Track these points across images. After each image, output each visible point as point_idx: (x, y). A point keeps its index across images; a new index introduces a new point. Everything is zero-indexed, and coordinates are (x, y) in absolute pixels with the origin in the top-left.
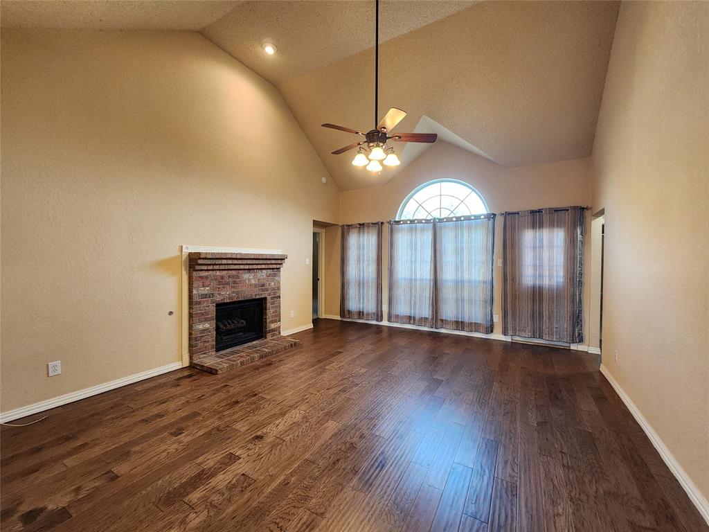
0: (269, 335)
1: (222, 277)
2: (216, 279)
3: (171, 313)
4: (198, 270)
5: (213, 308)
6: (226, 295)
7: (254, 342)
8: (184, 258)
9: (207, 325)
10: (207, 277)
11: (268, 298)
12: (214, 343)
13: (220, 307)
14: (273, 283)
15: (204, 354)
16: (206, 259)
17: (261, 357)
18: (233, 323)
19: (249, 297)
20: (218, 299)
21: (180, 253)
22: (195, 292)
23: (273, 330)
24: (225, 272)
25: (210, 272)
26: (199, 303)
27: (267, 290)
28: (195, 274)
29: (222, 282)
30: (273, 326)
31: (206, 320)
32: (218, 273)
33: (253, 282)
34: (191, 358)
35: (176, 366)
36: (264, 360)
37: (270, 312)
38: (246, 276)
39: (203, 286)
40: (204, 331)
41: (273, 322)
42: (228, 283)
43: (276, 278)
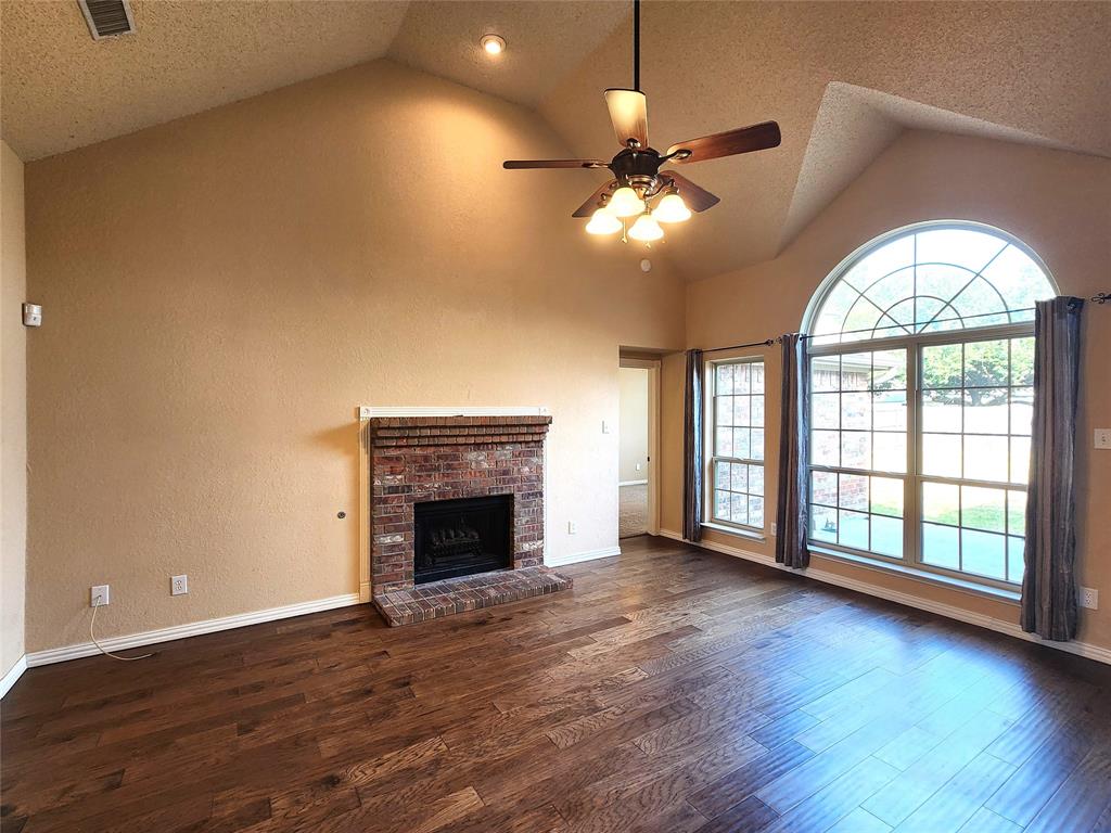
0: (519, 566)
1: (426, 458)
2: (415, 462)
3: (341, 515)
4: (383, 447)
5: (408, 511)
6: (433, 487)
7: (489, 574)
8: (362, 427)
9: (399, 539)
10: (398, 459)
11: (518, 496)
12: (412, 569)
13: (422, 508)
14: (527, 469)
15: (394, 585)
16: (389, 428)
18: (448, 537)
19: (477, 494)
20: (419, 494)
21: (355, 420)
22: (377, 483)
23: (527, 554)
24: (431, 450)
25: (404, 450)
26: (385, 501)
27: (514, 481)
28: (377, 454)
29: (425, 467)
30: (526, 547)
31: (397, 530)
32: (418, 451)
33: (485, 465)
34: (373, 592)
35: (347, 600)
37: (521, 521)
38: (472, 456)
39: (392, 473)
40: (392, 547)
41: (525, 539)
42: (437, 469)
43: (535, 460)
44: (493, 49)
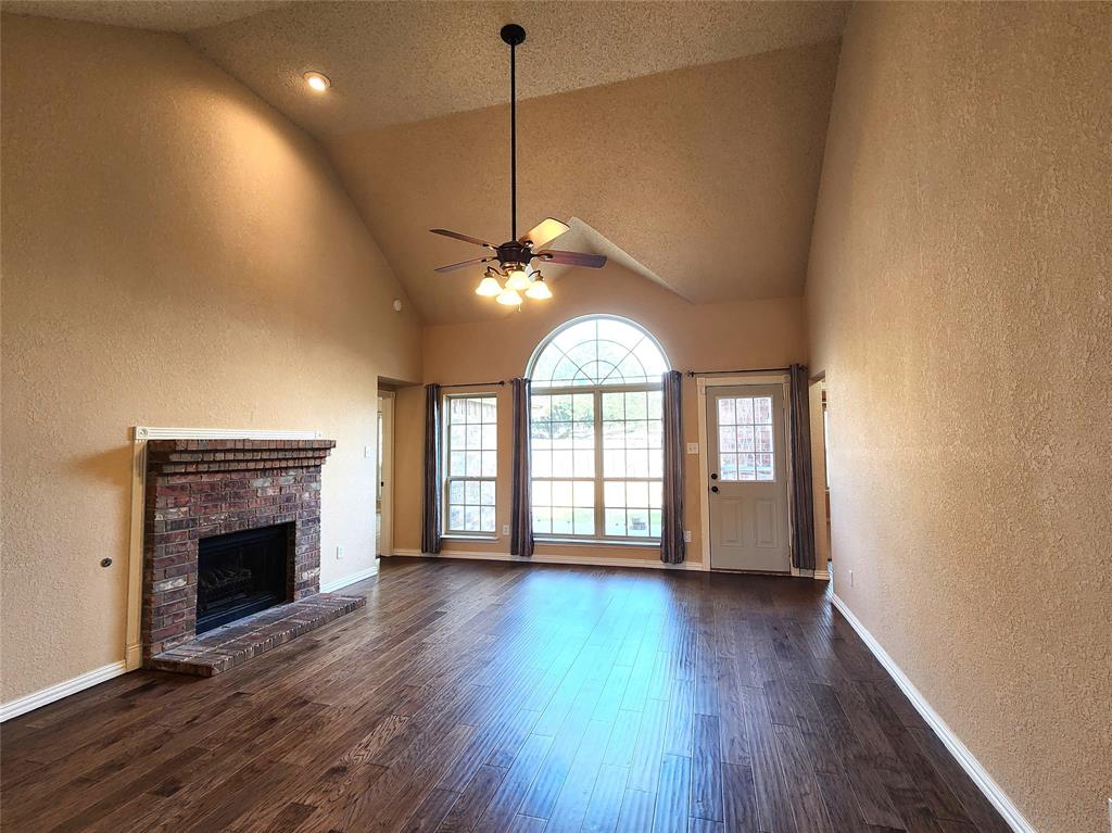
0: (298, 595)
1: (213, 486)
2: (201, 491)
3: (106, 563)
4: (168, 475)
5: (192, 548)
6: (218, 520)
7: (270, 611)
8: (137, 451)
9: (181, 583)
10: (183, 488)
11: (299, 524)
12: (194, 616)
13: (208, 544)
14: (307, 495)
15: (173, 640)
16: (186, 451)
17: (293, 636)
18: (227, 575)
19: (263, 523)
20: (205, 528)
21: (128, 443)
22: (159, 517)
23: (305, 584)
24: (218, 477)
25: (190, 477)
26: (166, 539)
27: (296, 507)
28: (160, 482)
29: (212, 496)
30: (306, 576)
31: (179, 573)
32: (205, 479)
33: (270, 492)
34: (146, 651)
35: (111, 670)
36: (299, 640)
37: (301, 550)
38: (258, 483)
39: (176, 506)
40: (175, 592)
41: (305, 568)
42: (224, 499)
43: (314, 485)
44: (317, 84)
